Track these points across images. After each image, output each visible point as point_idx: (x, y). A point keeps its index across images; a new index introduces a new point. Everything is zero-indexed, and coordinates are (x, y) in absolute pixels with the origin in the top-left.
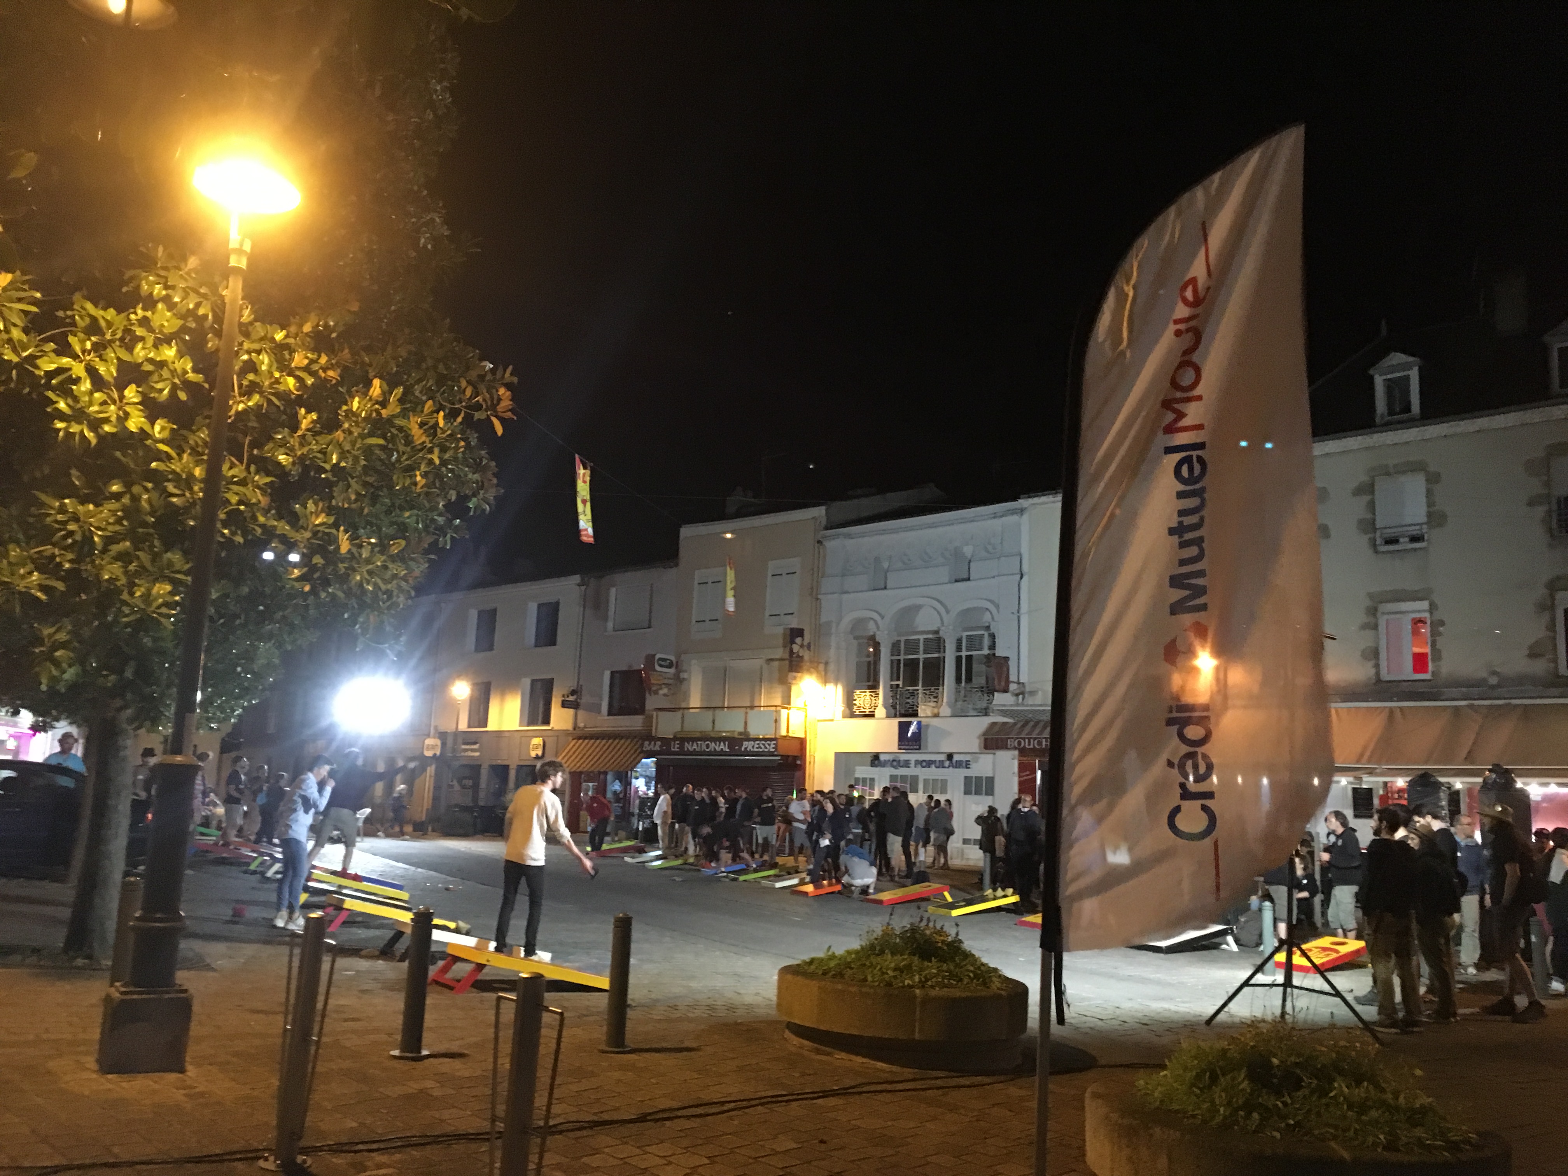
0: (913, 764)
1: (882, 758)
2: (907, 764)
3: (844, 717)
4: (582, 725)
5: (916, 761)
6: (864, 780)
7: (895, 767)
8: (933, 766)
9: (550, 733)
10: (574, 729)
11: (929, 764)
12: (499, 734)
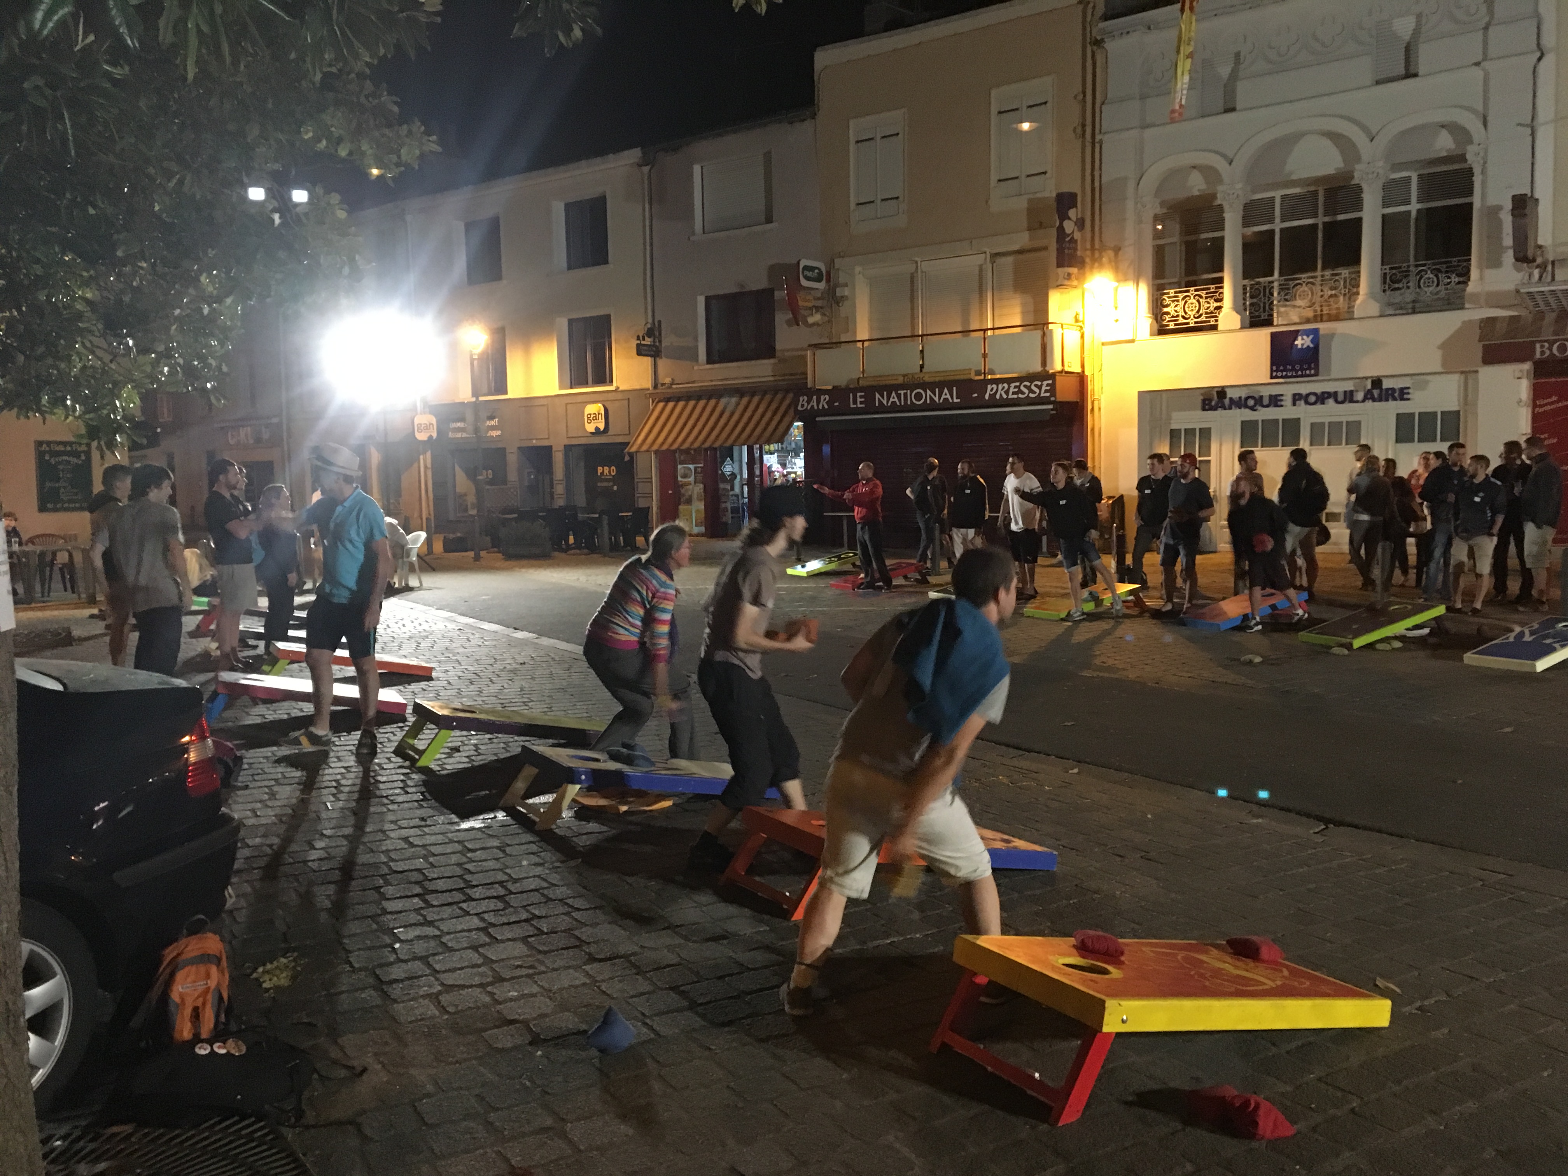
0: (1288, 400)
1: (1230, 394)
2: (1275, 401)
3: (1152, 335)
4: (668, 380)
5: (1294, 395)
6: (1190, 432)
7: (1253, 409)
8: (1331, 401)
9: (611, 396)
10: (655, 387)
11: (1322, 398)
12: (528, 403)
